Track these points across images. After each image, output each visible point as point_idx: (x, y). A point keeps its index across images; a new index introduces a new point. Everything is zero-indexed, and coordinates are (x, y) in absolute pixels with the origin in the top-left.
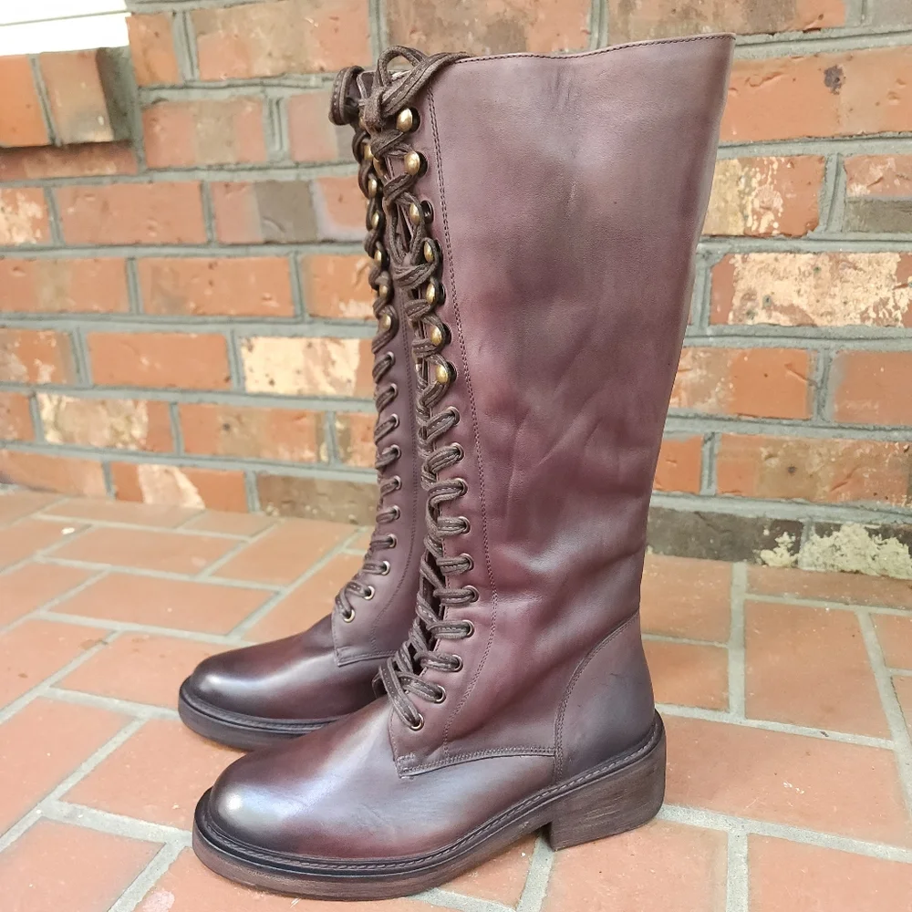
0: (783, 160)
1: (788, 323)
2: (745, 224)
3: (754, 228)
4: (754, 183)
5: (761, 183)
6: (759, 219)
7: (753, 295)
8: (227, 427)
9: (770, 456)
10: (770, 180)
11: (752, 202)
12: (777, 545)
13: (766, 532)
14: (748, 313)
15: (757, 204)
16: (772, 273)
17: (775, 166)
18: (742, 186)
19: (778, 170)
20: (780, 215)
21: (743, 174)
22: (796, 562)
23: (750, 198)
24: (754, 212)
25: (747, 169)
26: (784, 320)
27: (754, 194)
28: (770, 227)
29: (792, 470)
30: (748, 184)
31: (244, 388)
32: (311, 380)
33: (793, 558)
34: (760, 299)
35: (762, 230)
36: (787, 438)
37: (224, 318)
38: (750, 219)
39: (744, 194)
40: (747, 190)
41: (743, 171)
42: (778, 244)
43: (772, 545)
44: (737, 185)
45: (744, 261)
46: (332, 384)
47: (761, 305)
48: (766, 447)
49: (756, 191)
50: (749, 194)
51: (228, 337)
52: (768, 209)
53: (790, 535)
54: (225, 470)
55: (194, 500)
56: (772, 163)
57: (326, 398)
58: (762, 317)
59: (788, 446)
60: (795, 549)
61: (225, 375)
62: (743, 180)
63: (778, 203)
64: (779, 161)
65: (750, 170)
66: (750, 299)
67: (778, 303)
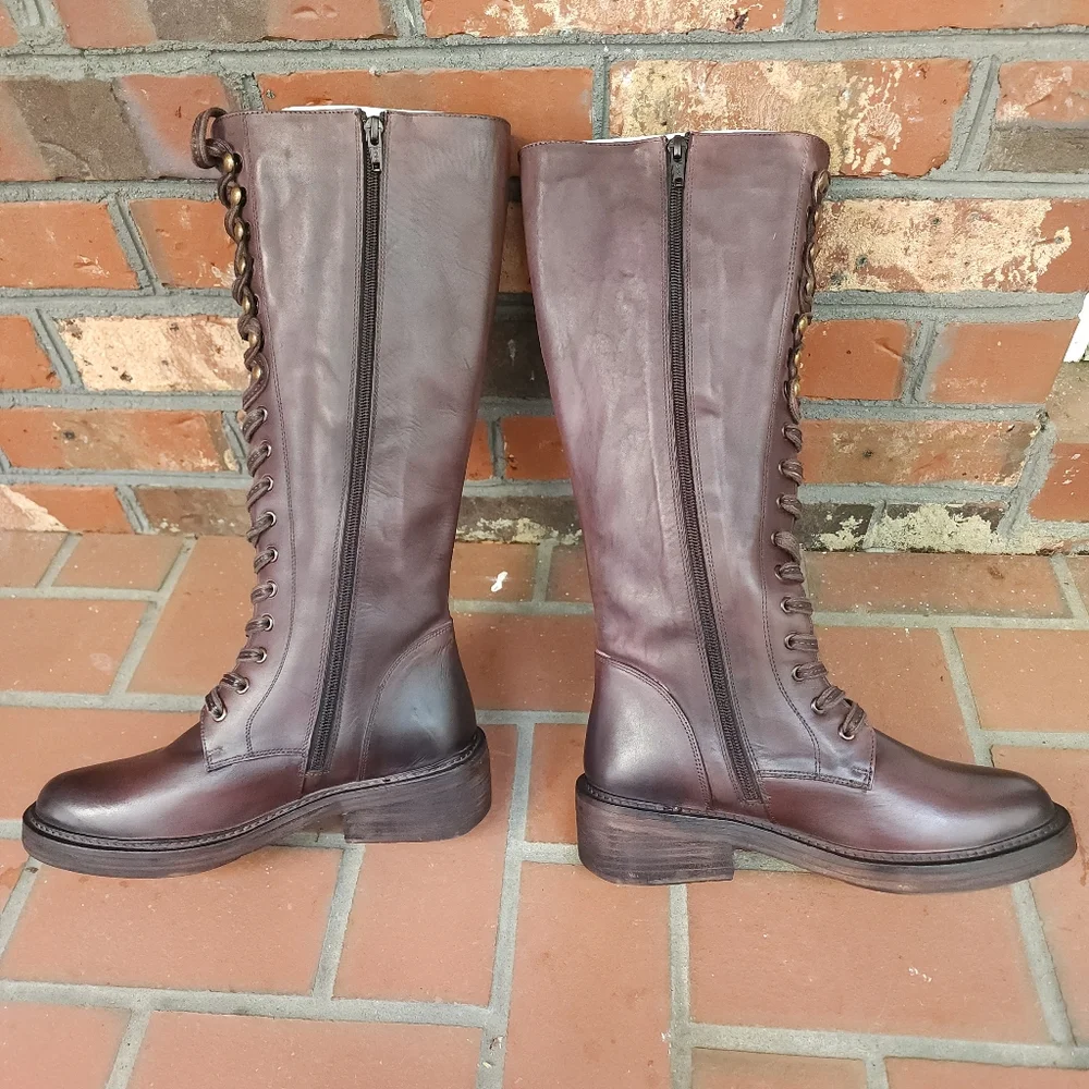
0: (910, 65)
1: (886, 289)
2: (843, 161)
3: (854, 167)
4: (863, 100)
5: (873, 100)
6: (863, 155)
7: (843, 254)
8: (70, 435)
9: (844, 442)
10: (887, 95)
11: (856, 130)
12: (841, 528)
13: (829, 517)
14: (833, 278)
15: (863, 130)
16: (873, 227)
17: (897, 75)
18: (844, 105)
19: (901, 80)
20: (895, 147)
21: (848, 85)
22: (861, 542)
23: (855, 122)
24: (857, 141)
25: (853, 79)
26: (882, 286)
27: (861, 115)
28: (879, 164)
29: (868, 454)
30: (853, 102)
31: (83, 387)
32: (187, 373)
33: (858, 539)
34: (852, 260)
35: (866, 169)
36: (868, 422)
37: (18, 292)
38: (851, 154)
39: (847, 116)
40: (852, 110)
41: (848, 82)
42: (887, 187)
43: (834, 528)
44: (838, 102)
45: (836, 209)
46: (221, 376)
47: (853, 266)
48: (839, 432)
49: (865, 112)
50: (853, 116)
51: (34, 316)
52: (880, 138)
53: (857, 519)
54: (82, 486)
55: (45, 521)
56: (893, 70)
57: (217, 394)
58: (852, 282)
59: (867, 430)
60: (861, 530)
61: (45, 370)
62: (846, 94)
63: (894, 130)
64: (905, 67)
65: (859, 80)
66: (838, 259)
67: (876, 265)
